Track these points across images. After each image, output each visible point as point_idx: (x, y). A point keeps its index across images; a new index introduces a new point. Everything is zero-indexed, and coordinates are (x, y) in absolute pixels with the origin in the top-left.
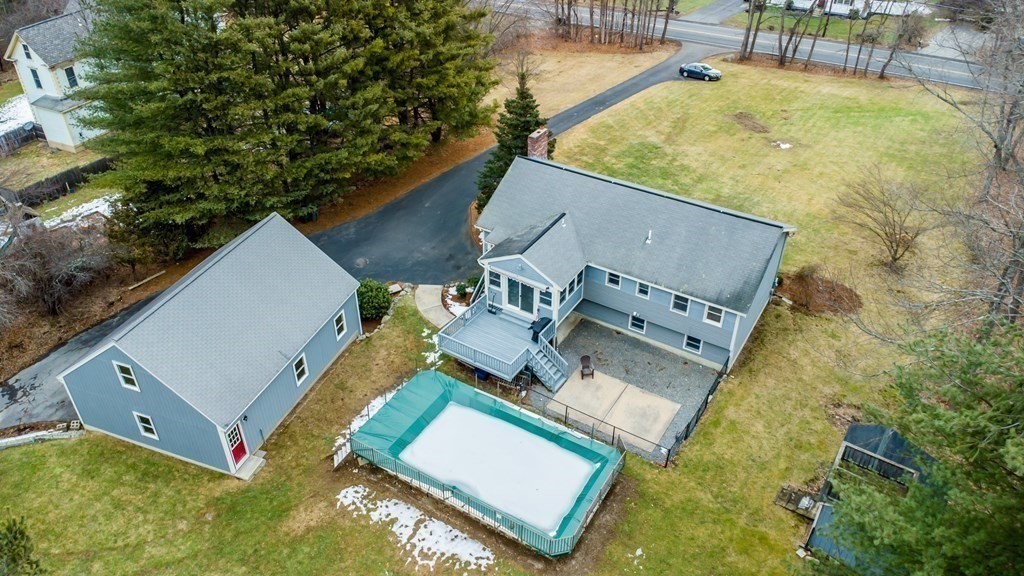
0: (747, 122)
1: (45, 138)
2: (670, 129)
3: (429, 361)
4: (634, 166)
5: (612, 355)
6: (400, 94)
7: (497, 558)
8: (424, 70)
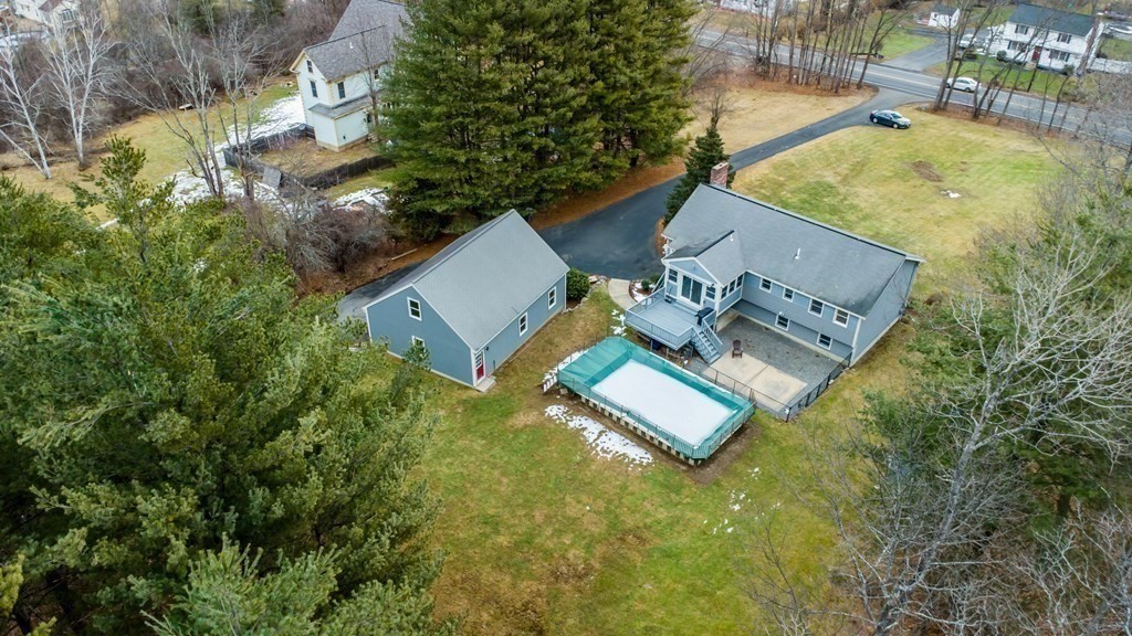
0: (923, 171)
1: (314, 137)
2: (848, 172)
3: (615, 333)
4: (807, 202)
5: (759, 344)
6: (610, 126)
7: (655, 459)
8: (631, 107)
